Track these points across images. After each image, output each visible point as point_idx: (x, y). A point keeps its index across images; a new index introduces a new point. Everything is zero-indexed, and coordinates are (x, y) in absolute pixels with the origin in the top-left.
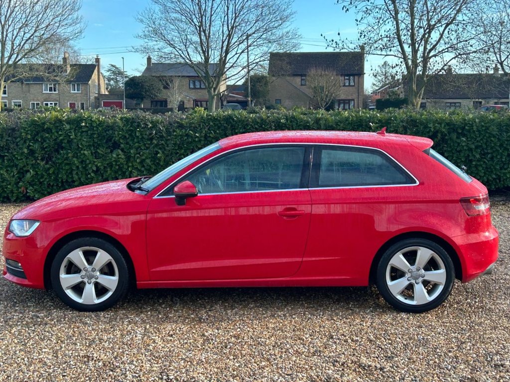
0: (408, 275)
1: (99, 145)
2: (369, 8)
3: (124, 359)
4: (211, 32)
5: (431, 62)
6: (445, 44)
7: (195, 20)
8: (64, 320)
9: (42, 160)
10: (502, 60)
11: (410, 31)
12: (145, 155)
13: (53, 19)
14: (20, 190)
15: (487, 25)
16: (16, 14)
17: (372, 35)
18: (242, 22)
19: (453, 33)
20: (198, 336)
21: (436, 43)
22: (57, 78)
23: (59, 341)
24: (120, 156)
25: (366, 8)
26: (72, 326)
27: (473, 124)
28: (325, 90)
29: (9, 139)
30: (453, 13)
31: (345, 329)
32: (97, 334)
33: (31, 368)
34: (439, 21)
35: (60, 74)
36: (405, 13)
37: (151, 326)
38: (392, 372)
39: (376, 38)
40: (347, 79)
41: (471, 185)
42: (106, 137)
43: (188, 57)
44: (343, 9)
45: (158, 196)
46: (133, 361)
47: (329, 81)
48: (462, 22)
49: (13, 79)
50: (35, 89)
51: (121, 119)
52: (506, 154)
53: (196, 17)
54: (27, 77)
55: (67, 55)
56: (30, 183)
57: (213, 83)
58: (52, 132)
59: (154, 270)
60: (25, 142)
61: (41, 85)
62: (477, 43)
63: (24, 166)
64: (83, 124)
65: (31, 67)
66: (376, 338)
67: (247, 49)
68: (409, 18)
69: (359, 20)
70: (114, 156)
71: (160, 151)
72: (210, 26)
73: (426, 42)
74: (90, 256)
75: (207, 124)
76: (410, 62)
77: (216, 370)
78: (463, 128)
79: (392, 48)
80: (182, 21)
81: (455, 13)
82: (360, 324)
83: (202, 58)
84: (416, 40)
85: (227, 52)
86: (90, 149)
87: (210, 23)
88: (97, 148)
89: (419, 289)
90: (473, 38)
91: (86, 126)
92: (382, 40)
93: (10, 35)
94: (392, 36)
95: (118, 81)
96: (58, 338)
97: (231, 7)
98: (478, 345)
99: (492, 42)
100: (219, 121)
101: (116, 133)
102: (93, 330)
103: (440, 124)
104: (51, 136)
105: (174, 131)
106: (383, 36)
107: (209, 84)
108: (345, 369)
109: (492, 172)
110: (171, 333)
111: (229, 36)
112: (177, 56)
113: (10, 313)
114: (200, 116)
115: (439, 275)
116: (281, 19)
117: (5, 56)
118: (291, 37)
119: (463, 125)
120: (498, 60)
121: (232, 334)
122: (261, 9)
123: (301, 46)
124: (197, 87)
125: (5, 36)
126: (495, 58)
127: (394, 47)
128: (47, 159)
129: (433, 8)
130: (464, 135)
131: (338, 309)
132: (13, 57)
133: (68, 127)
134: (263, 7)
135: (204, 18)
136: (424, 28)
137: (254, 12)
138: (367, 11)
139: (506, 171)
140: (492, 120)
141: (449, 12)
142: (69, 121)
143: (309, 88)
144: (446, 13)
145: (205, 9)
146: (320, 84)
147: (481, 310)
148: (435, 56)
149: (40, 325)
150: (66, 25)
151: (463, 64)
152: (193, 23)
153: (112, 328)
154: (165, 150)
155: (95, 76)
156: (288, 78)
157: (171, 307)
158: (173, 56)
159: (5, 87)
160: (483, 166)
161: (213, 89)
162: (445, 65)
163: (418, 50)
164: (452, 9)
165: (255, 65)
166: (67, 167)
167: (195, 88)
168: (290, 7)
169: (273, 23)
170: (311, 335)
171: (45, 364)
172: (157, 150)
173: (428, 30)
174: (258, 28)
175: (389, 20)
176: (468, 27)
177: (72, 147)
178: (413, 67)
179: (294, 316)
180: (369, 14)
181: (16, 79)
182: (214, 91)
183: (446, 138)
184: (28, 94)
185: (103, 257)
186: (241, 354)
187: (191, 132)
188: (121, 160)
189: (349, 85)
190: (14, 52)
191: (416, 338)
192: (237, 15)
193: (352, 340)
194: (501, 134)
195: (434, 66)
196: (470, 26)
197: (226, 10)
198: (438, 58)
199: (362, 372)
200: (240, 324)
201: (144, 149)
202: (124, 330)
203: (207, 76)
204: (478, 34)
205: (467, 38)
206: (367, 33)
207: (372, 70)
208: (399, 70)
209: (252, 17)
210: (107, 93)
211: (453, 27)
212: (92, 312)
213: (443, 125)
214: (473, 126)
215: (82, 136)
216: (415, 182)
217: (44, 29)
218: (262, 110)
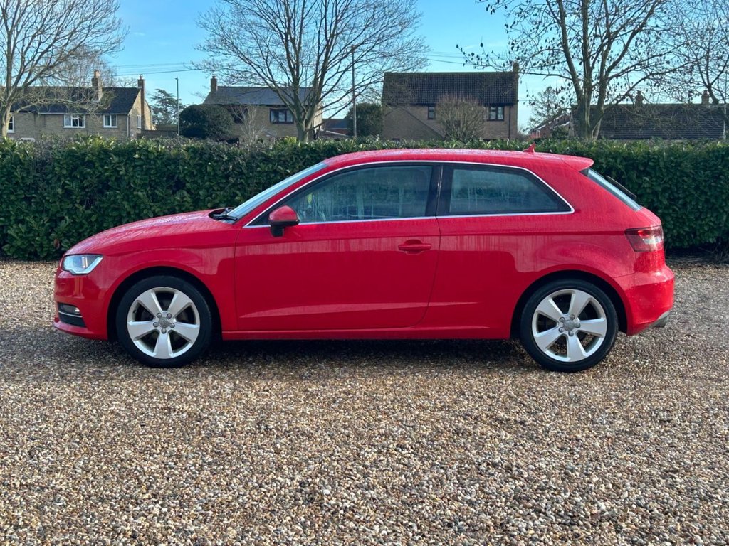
0: (559, 325)
1: (157, 184)
2: (524, 8)
3: (213, 410)
4: (302, 42)
5: (611, 85)
6: (632, 59)
7: (280, 25)
8: (134, 376)
9: (81, 203)
10: (711, 82)
11: (582, 41)
12: (219, 198)
13: (81, 23)
14: (52, 243)
15: (690, 33)
16: (27, 16)
17: (529, 47)
18: (346, 28)
19: (643, 43)
20: (300, 392)
21: (618, 57)
22: (85, 107)
23: (131, 395)
24: (185, 199)
25: (520, 8)
26: (145, 382)
27: (659, 158)
28: (462, 126)
29: (38, 175)
30: (642, 15)
31: (481, 387)
32: (176, 388)
33: (102, 419)
34: (623, 27)
35: (88, 101)
36: (575, 16)
37: (241, 382)
38: (535, 426)
39: (533, 51)
40: (493, 111)
41: (639, 213)
42: (167, 174)
43: (269, 76)
44: (487, 10)
45: (249, 225)
46: (223, 413)
47: (468, 112)
48: (655, 29)
49: (23, 108)
50: (52, 122)
51: (187, 149)
52: (703, 200)
53: (282, 22)
54: (44, 105)
55: (98, 75)
56: (64, 234)
57: (305, 114)
58: (94, 167)
59: (243, 316)
60: (59, 180)
61: (61, 117)
62: (676, 58)
63: (58, 212)
64: (137, 156)
65: (49, 92)
66: (518, 394)
67: (353, 65)
68: (580, 23)
69: (510, 26)
70: (178, 198)
71: (238, 192)
72: (300, 33)
73: (605, 56)
74: (165, 299)
75: (301, 157)
76: (581, 84)
77: (323, 422)
78: (646, 165)
79: (556, 66)
80: (261, 27)
81: (646, 16)
82: (499, 382)
83: (289, 78)
84: (590, 53)
85: (324, 70)
86: (146, 190)
87: (301, 30)
88: (155, 189)
89: (573, 342)
90: (670, 52)
91: (140, 159)
92: (542, 54)
93: (19, 46)
94: (556, 48)
95: (169, 113)
96: (129, 393)
97: (330, 6)
98: (643, 403)
99: (696, 56)
100: (318, 152)
101: (180, 167)
102: (171, 384)
103: (614, 158)
104: (94, 172)
105: (258, 166)
106: (544, 47)
107: (299, 114)
108: (479, 423)
109: (684, 223)
110: (267, 388)
111: (328, 47)
112: (254, 76)
113: (66, 368)
114: (292, 145)
115: (598, 325)
116: (400, 24)
117: (12, 76)
118: (414, 49)
119: (646, 161)
120: (704, 82)
121: (341, 390)
122: (372, 10)
123: (429, 62)
124: (280, 120)
125: (12, 47)
126: (700, 79)
127: (559, 63)
128: (87, 203)
129: (614, 9)
130: (648, 174)
131: (472, 368)
132: (22, 77)
133: (116, 159)
134: (375, 7)
135: (292, 22)
136: (601, 37)
137: (362, 14)
138: (521, 13)
139: (704, 222)
140: (686, 154)
141: (637, 15)
142: (118, 152)
143: (439, 122)
144: (632, 16)
145: (294, 10)
146: (456, 118)
147: (651, 370)
148: (617, 76)
149: (104, 380)
150: (99, 31)
151: (656, 87)
152: (277, 29)
153: (193, 383)
154: (245, 190)
155: (137, 104)
156: (409, 108)
157: (264, 365)
158: (248, 75)
159: (11, 120)
160: (673, 215)
161: (304, 122)
162: (631, 89)
163: (593, 67)
164: (641, 11)
165: (363, 88)
166: (115, 214)
167: (278, 122)
168: (413, 7)
169: (390, 30)
170: (437, 392)
171: (118, 415)
172: (234, 191)
173: (607, 40)
174: (368, 37)
175: (552, 26)
176: (663, 35)
177: (122, 186)
178: (585, 92)
179: (417, 374)
180: (525, 18)
181: (26, 107)
182: (306, 125)
183: (623, 177)
184: (43, 130)
185: (181, 300)
186: (353, 408)
187: (280, 167)
188: (186, 203)
189: (497, 120)
190: (24, 69)
191: (567, 395)
192: (339, 18)
193: (488, 397)
194: (696, 172)
195: (615, 90)
196: (665, 34)
197: (324, 12)
198: (620, 80)
199: (499, 426)
200: (350, 381)
201: (218, 190)
202: (208, 385)
203: (297, 105)
204: (678, 46)
205: (662, 52)
206: (522, 44)
207: (528, 96)
208: (566, 96)
209: (361, 21)
210: (154, 129)
211: (643, 36)
212: (168, 368)
213: (618, 161)
214: (659, 161)
215: (135, 172)
216: (570, 210)
217: (67, 37)
218: (375, 140)
